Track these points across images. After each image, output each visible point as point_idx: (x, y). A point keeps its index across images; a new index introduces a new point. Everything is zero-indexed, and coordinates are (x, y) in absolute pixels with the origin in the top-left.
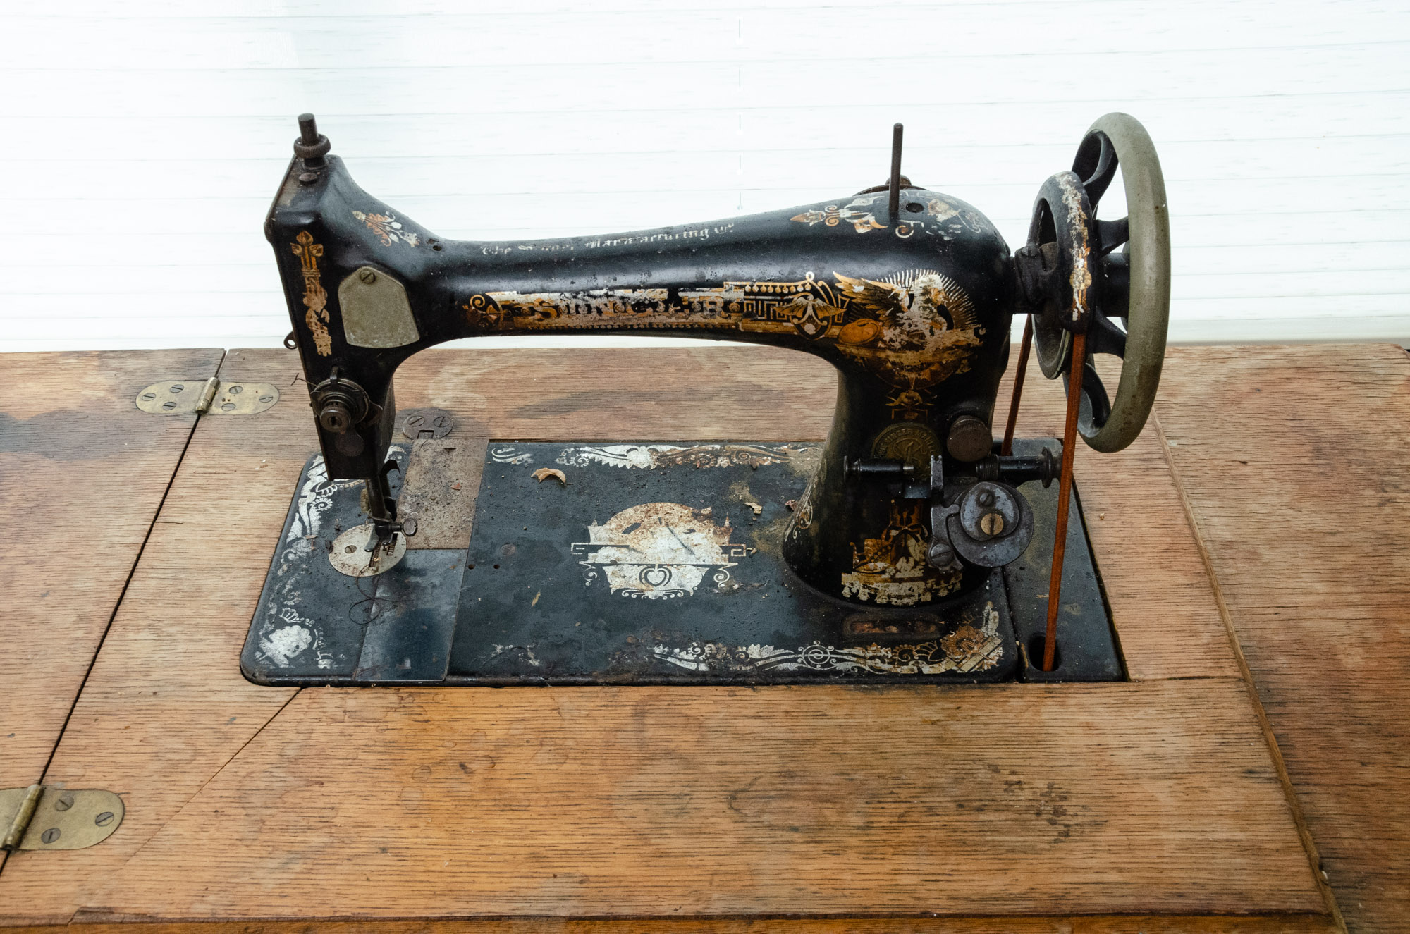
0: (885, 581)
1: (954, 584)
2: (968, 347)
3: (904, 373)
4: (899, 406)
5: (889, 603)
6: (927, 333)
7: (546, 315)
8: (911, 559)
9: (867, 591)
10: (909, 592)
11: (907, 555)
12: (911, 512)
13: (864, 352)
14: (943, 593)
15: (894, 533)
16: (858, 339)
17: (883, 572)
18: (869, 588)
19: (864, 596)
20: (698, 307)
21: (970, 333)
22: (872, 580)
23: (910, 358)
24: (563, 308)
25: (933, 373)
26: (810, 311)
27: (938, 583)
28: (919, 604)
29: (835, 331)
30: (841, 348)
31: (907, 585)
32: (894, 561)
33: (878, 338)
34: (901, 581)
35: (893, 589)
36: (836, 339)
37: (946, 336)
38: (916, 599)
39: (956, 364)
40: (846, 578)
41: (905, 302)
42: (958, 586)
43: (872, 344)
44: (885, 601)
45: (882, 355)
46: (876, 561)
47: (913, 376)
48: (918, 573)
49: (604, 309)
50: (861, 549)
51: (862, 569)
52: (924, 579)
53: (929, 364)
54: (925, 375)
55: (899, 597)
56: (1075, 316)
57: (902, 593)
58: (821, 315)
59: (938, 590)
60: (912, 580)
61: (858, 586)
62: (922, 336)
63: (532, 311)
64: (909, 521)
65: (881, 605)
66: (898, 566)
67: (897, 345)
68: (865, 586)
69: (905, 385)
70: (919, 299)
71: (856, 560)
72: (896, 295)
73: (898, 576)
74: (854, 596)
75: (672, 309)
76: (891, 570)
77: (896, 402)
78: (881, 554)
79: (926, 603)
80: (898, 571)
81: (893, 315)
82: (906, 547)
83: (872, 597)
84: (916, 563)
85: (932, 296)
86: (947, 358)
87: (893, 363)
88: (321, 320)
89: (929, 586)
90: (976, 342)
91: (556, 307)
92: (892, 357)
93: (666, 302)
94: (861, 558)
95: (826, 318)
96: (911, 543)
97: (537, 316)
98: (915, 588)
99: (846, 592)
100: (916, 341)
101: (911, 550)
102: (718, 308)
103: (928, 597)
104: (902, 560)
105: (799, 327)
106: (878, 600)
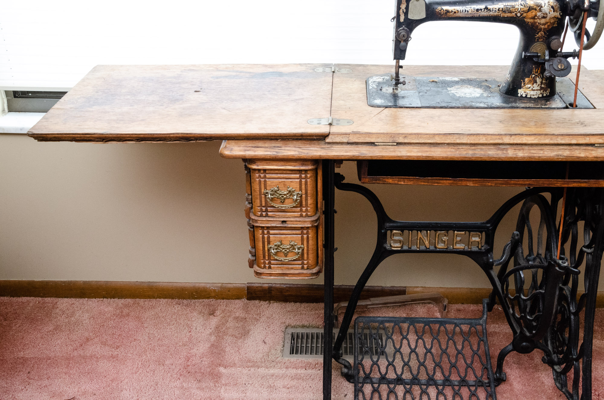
0: (530, 90)
1: (548, 93)
2: (557, 18)
3: (541, 26)
4: (538, 37)
5: (531, 97)
6: (548, 13)
7: (455, 12)
8: (537, 84)
9: (525, 94)
10: (536, 94)
11: (536, 82)
12: (538, 70)
13: (532, 21)
14: (545, 95)
15: (533, 76)
16: (530, 17)
17: (530, 88)
18: (526, 93)
19: (524, 96)
20: (491, 10)
21: (558, 14)
22: (526, 90)
23: (543, 21)
24: (459, 11)
25: (548, 26)
26: (519, 9)
27: (544, 92)
28: (539, 97)
29: (525, 15)
30: (525, 20)
31: (535, 92)
32: (533, 84)
33: (536, 16)
34: (534, 90)
35: (532, 93)
36: (524, 17)
37: (553, 14)
38: (538, 96)
39: (554, 23)
40: (519, 91)
41: (543, 5)
42: (548, 94)
43: (534, 18)
44: (530, 97)
45: (536, 21)
46: (528, 84)
47: (543, 27)
48: (539, 88)
49: (469, 11)
50: (524, 82)
51: (524, 87)
52: (540, 90)
53: (547, 23)
54: (546, 26)
55: (533, 95)
56: (585, 6)
57: (534, 94)
58: (522, 10)
59: (543, 94)
60: (537, 90)
61: (523, 92)
62: (547, 14)
63: (452, 11)
64: (537, 72)
65: (528, 98)
66: (534, 86)
67: (540, 17)
68: (525, 92)
69: (541, 30)
70: (547, 4)
71: (523, 85)
72: (541, 4)
73: (534, 89)
74: (521, 96)
75: (485, 10)
76: (532, 87)
77: (538, 36)
78: (530, 82)
79: (540, 97)
80: (534, 87)
81: (540, 9)
82: (536, 80)
83: (526, 95)
84: (538, 85)
85: (550, 3)
86: (552, 21)
87: (539, 23)
88: (403, 12)
89: (541, 92)
90: (559, 17)
91: (458, 10)
92: (538, 21)
93: (484, 9)
94: (524, 84)
95: (523, 11)
96: (538, 79)
97: (453, 13)
98: (538, 93)
99: (519, 95)
100: (545, 16)
101: (537, 81)
102: (497, 10)
103: (541, 96)
104: (535, 84)
105: (516, 14)
106: (528, 96)
